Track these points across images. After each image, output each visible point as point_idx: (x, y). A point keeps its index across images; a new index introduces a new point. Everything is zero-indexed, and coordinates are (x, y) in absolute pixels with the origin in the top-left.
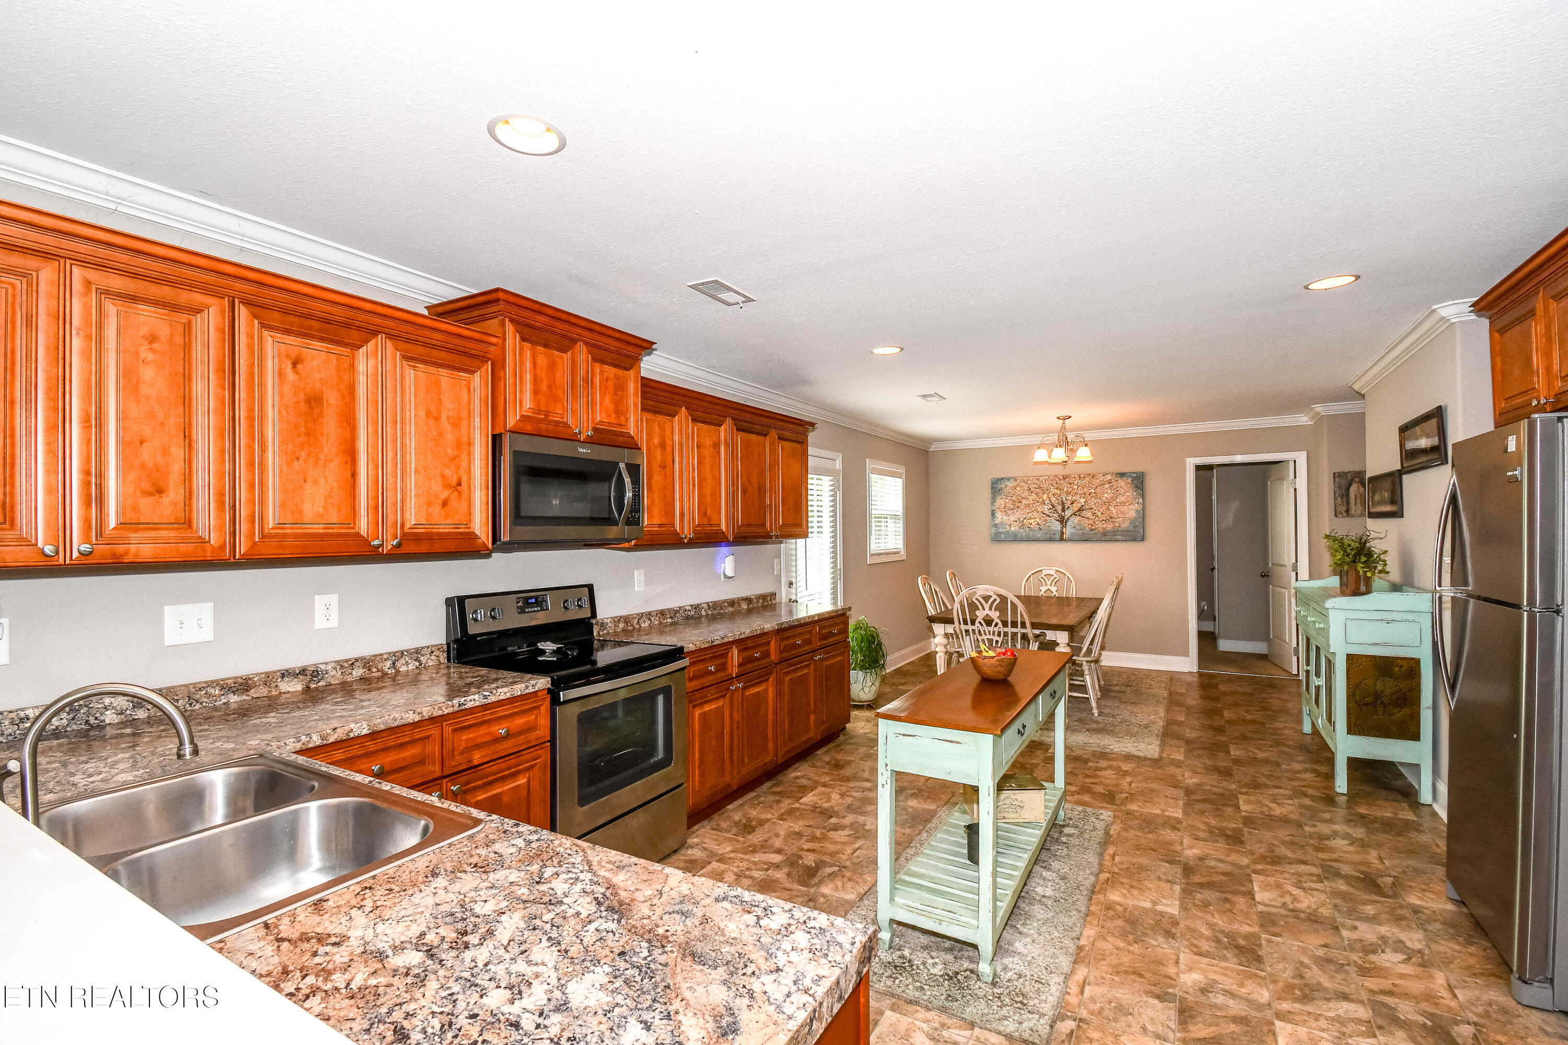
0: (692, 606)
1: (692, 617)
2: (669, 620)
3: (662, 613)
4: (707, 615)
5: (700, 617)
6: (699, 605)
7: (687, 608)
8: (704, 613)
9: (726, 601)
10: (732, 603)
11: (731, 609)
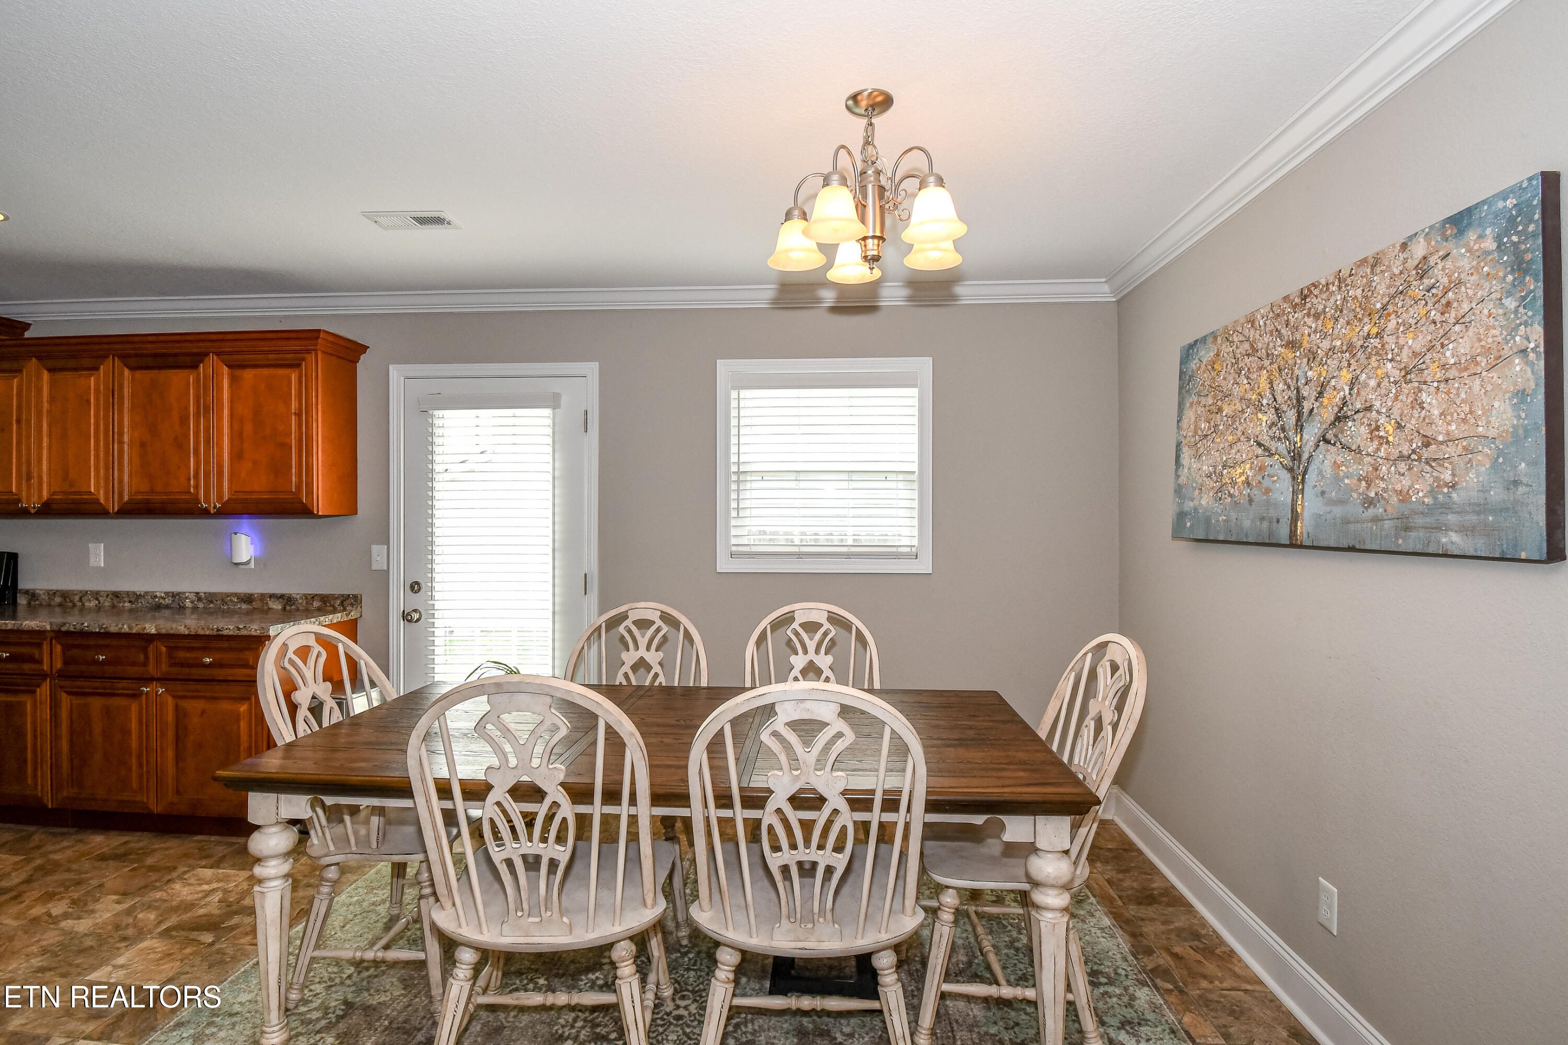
0: (167, 593)
1: (167, 607)
2: (127, 604)
3: (116, 595)
4: (195, 609)
5: (182, 608)
6: (179, 594)
7: (158, 594)
8: (188, 603)
9: (235, 594)
10: (248, 599)
11: (244, 606)
